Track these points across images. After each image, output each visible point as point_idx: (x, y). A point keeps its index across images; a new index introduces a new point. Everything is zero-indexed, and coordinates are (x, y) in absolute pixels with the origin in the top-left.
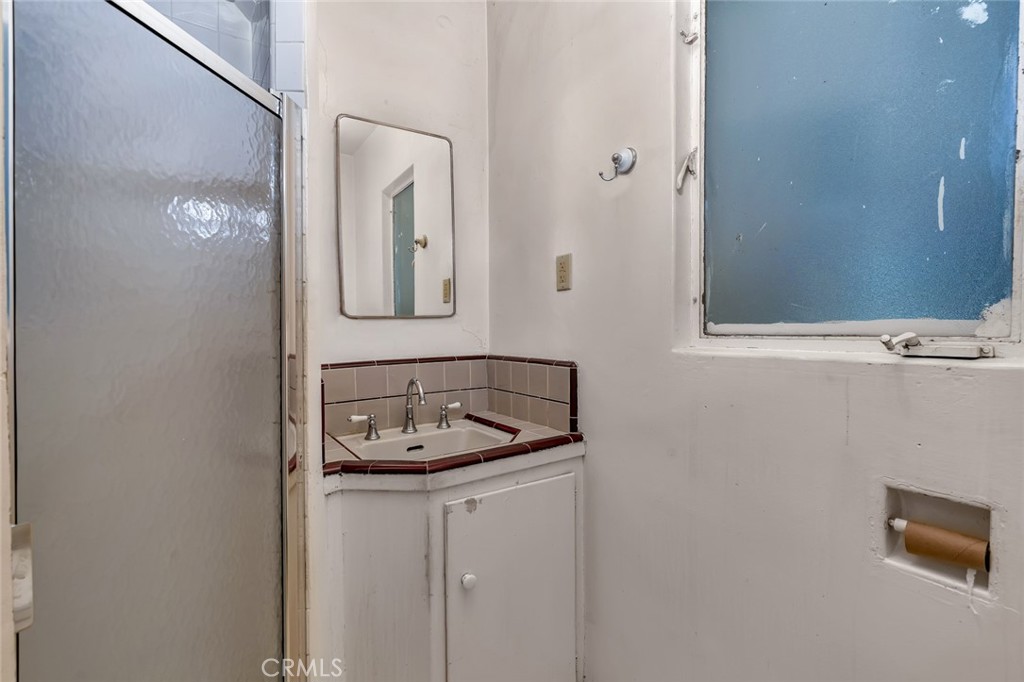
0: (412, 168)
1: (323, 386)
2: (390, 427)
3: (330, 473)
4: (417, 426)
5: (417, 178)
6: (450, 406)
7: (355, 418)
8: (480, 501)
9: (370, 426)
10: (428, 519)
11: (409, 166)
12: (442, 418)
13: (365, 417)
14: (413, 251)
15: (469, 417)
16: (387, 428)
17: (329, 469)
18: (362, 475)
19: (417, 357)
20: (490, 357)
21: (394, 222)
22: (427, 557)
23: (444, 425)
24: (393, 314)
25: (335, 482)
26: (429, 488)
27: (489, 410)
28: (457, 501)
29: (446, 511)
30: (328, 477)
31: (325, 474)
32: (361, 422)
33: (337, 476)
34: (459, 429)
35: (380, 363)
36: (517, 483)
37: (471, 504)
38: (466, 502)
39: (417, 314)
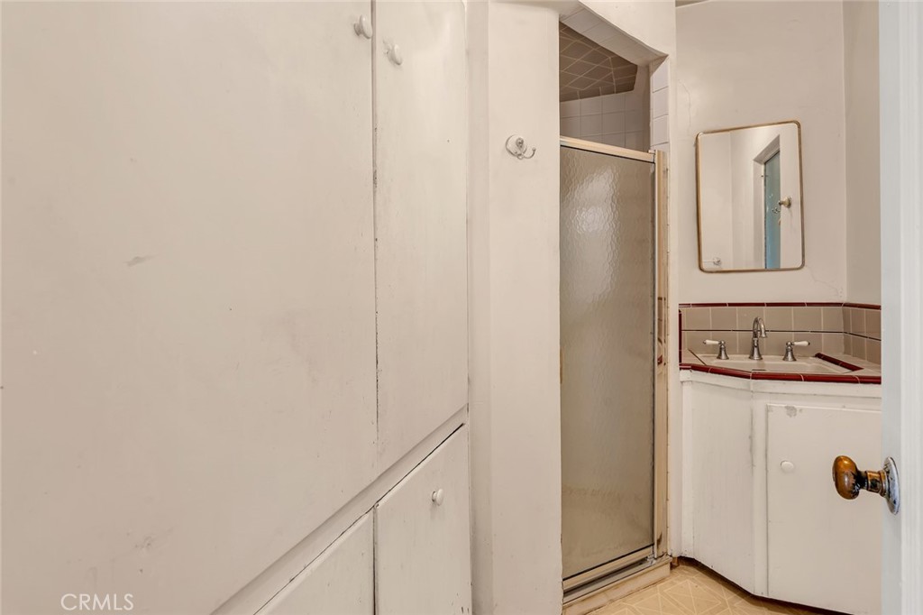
0: (778, 137)
1: (680, 316)
2: (740, 353)
3: (684, 369)
4: (763, 356)
5: (782, 147)
6: (796, 343)
7: (708, 342)
8: (801, 410)
9: (721, 349)
10: (752, 411)
11: (777, 135)
12: (787, 352)
13: (717, 342)
14: (777, 211)
15: (819, 356)
16: (736, 354)
17: (683, 367)
18: (705, 373)
19: (765, 302)
20: (846, 305)
21: (765, 185)
22: (751, 437)
23: (790, 356)
24: (764, 267)
25: (686, 374)
26: (752, 389)
27: (845, 353)
28: (779, 405)
29: (768, 410)
30: (682, 371)
31: (680, 369)
32: (714, 345)
33: (688, 371)
34: (804, 363)
35: (730, 305)
36: (844, 407)
37: (791, 410)
38: (787, 408)
39: (782, 267)
